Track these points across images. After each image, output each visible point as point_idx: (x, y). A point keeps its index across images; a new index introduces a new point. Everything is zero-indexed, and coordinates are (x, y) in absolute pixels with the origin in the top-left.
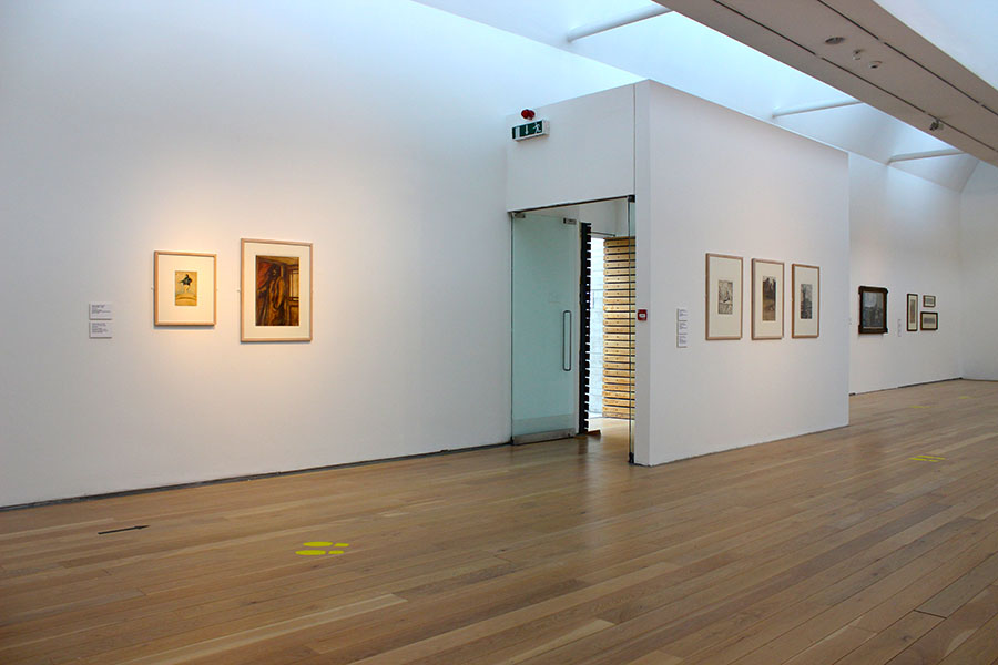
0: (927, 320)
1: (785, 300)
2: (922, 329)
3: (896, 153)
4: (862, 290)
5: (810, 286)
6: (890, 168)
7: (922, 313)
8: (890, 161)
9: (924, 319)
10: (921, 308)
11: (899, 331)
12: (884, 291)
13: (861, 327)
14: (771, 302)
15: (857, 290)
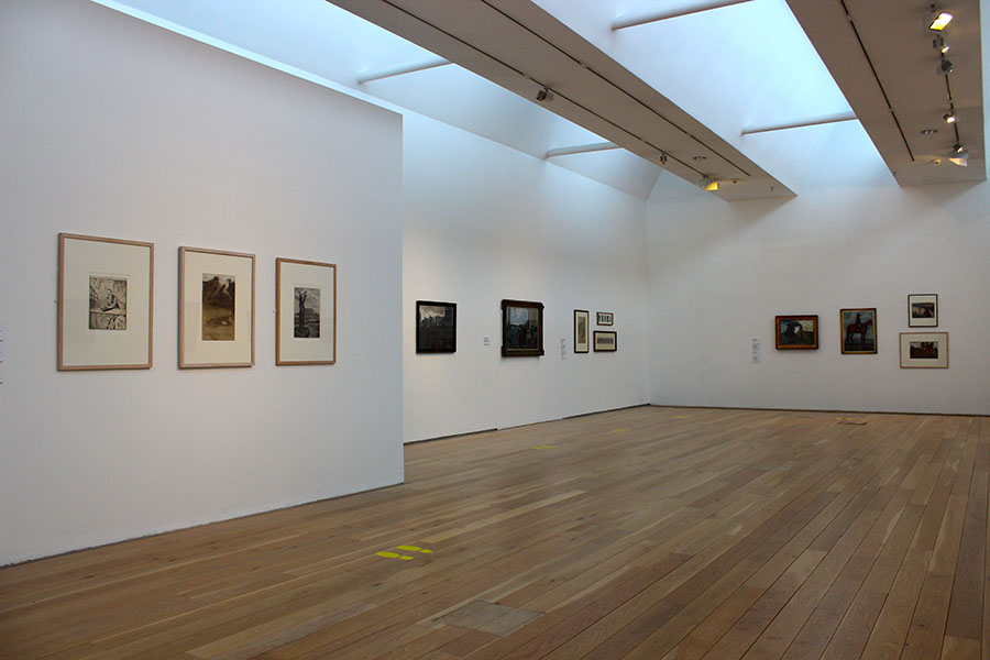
0: (601, 341)
1: (258, 310)
2: (595, 351)
3: (553, 146)
4: (506, 304)
5: (317, 292)
6: (548, 164)
7: (595, 332)
8: (547, 156)
9: (597, 337)
10: (592, 326)
11: (563, 353)
12: (539, 307)
13: (503, 349)
14: (223, 312)
15: (500, 304)
